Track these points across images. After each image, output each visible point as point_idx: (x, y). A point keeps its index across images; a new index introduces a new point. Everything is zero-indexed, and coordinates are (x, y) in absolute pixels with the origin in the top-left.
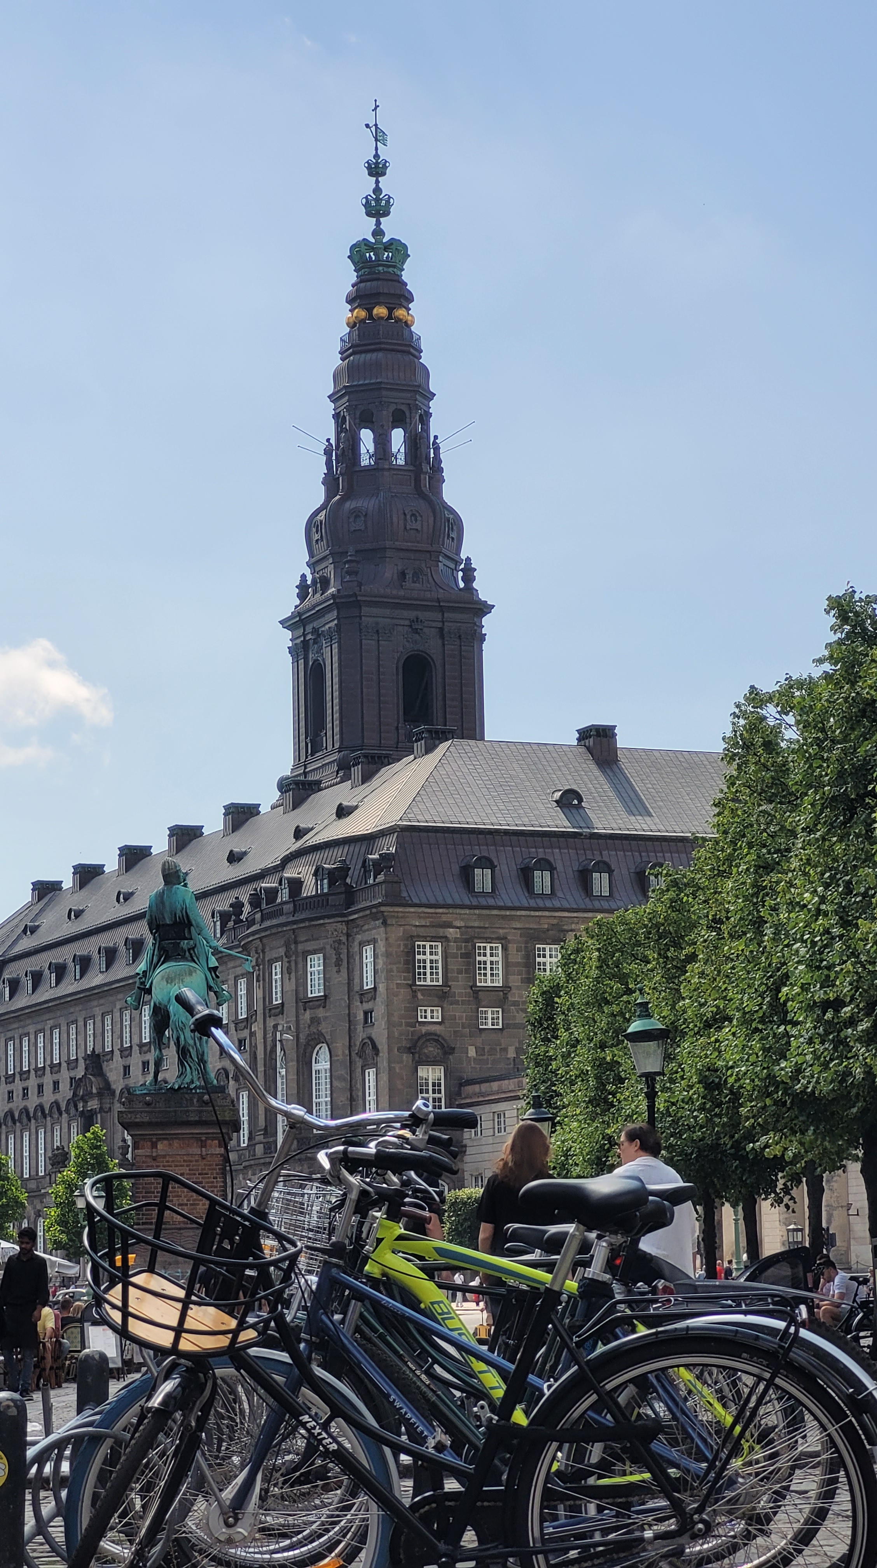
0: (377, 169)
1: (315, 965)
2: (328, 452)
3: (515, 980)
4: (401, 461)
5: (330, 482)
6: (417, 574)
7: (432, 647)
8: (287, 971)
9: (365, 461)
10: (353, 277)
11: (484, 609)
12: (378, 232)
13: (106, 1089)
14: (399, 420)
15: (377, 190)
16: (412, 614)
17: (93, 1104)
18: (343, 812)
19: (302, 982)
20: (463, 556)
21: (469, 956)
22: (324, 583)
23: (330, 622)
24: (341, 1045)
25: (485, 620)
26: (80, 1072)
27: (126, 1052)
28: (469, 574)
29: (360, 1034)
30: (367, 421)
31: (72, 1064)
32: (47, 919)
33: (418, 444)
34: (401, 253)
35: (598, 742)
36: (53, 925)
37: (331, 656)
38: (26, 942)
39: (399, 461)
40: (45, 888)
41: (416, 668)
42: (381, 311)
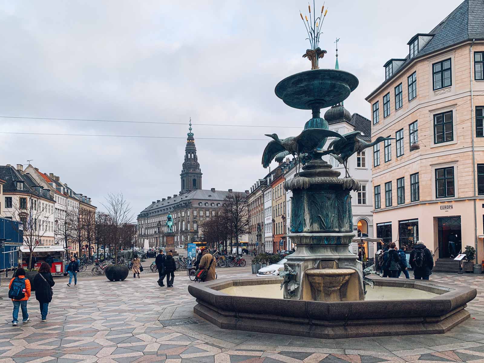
0: (190, 125)
1: (183, 213)
2: (185, 156)
3: (204, 215)
5: (185, 159)
6: (195, 170)
7: (196, 178)
8: (180, 213)
9: (189, 158)
10: (188, 137)
11: (202, 174)
12: (190, 132)
13: (161, 225)
14: (193, 153)
15: (190, 127)
16: (194, 175)
17: (159, 226)
18: (186, 197)
19: (182, 215)
20: (200, 168)
21: (199, 212)
22: (184, 171)
23: (185, 175)
24: (186, 221)
26: (158, 223)
27: (163, 221)
28: (200, 170)
29: (188, 220)
30: (189, 153)
31: (157, 222)
32: (154, 206)
33: (195, 156)
34: (193, 134)
35: (213, 190)
36: (155, 207)
37: (185, 179)
38: (152, 209)
39: (193, 158)
40: (154, 203)
41: (194, 181)
42: (191, 141)
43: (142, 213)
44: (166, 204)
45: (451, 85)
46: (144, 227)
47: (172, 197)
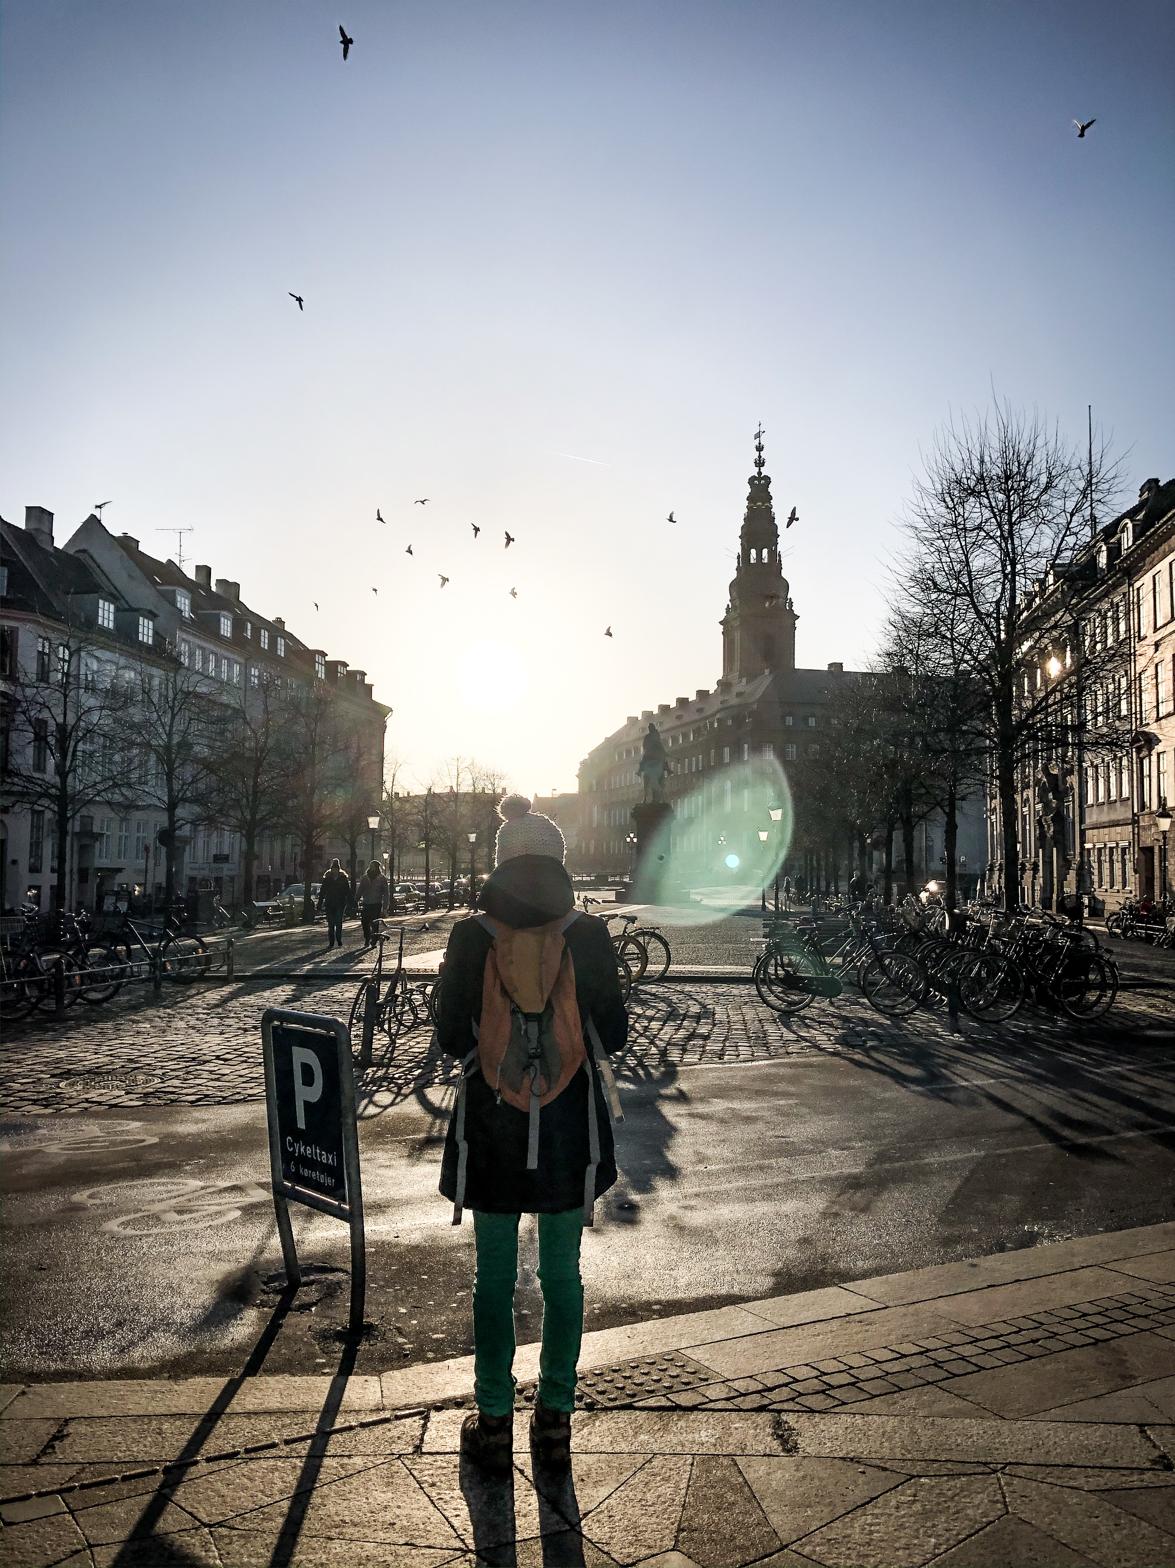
0: (760, 448)
1: (726, 751)
2: (738, 557)
4: (766, 561)
5: (739, 569)
7: (775, 632)
8: (716, 753)
9: (752, 561)
10: (749, 490)
11: (796, 617)
12: (760, 473)
14: (766, 545)
15: (760, 457)
19: (721, 758)
20: (789, 597)
22: (735, 607)
23: (736, 623)
24: (735, 780)
25: (797, 622)
28: (791, 604)
29: (742, 777)
30: (753, 546)
32: (631, 731)
33: (773, 555)
34: (768, 480)
35: (835, 669)
37: (737, 635)
38: (625, 739)
40: (632, 720)
41: (769, 641)
42: (760, 503)
43: (595, 755)
44: (670, 722)
46: (599, 803)
47: (692, 697)
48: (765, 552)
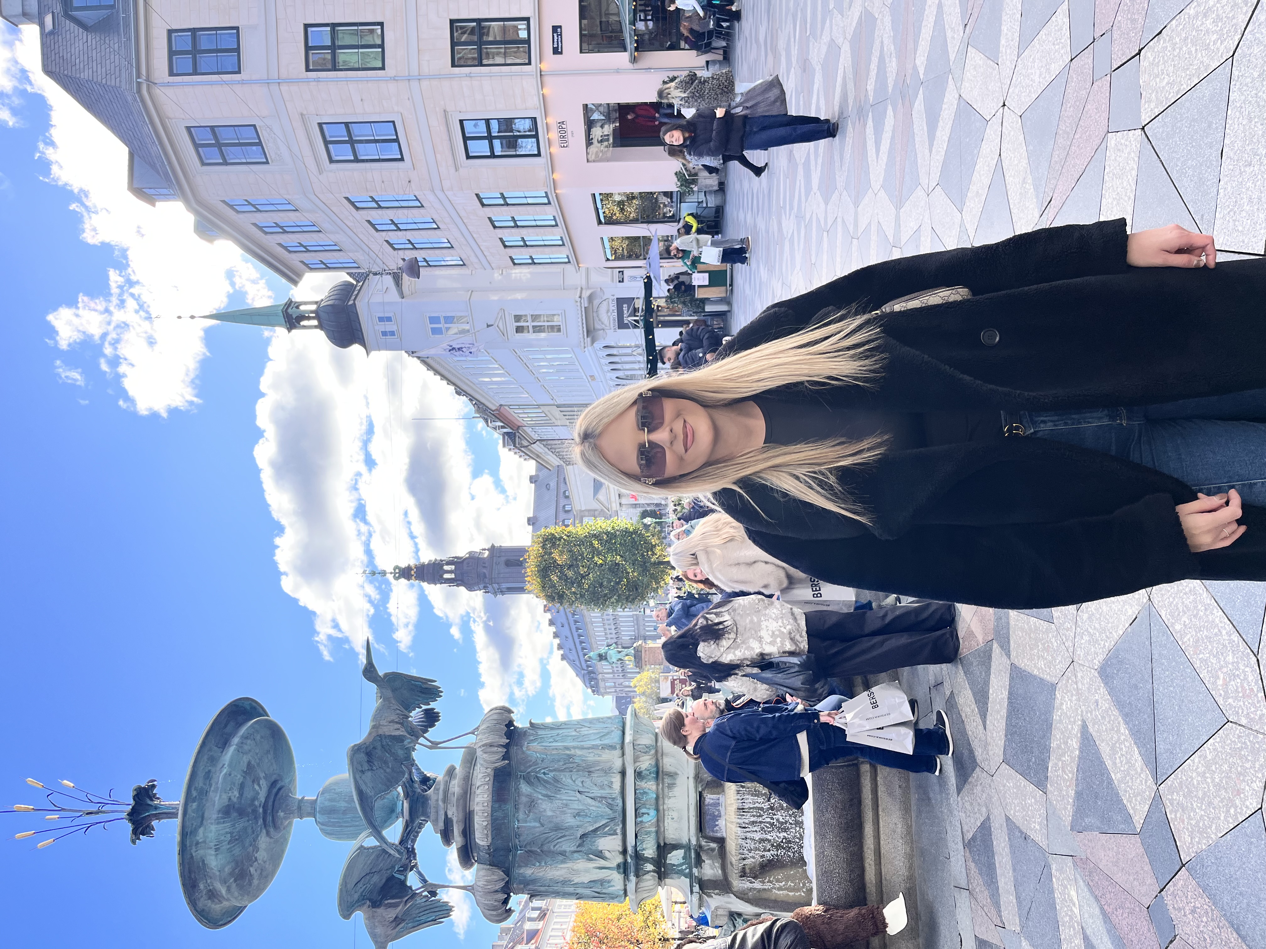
2: (450, 586)
5: (458, 585)
6: (484, 563)
7: (503, 559)
9: (453, 576)
10: (403, 579)
11: (493, 546)
12: (391, 573)
14: (442, 568)
15: (380, 573)
16: (494, 564)
20: (478, 551)
22: (485, 587)
23: (496, 586)
25: (496, 545)
28: (484, 550)
30: (441, 576)
32: (571, 658)
33: (449, 563)
34: (396, 567)
35: (531, 521)
36: (574, 655)
37: (504, 586)
38: (577, 663)
39: (453, 567)
40: (563, 657)
41: (508, 564)
42: (413, 572)
43: (588, 685)
44: (566, 631)
45: (254, 126)
46: (622, 680)
47: (548, 616)
48: (446, 568)
